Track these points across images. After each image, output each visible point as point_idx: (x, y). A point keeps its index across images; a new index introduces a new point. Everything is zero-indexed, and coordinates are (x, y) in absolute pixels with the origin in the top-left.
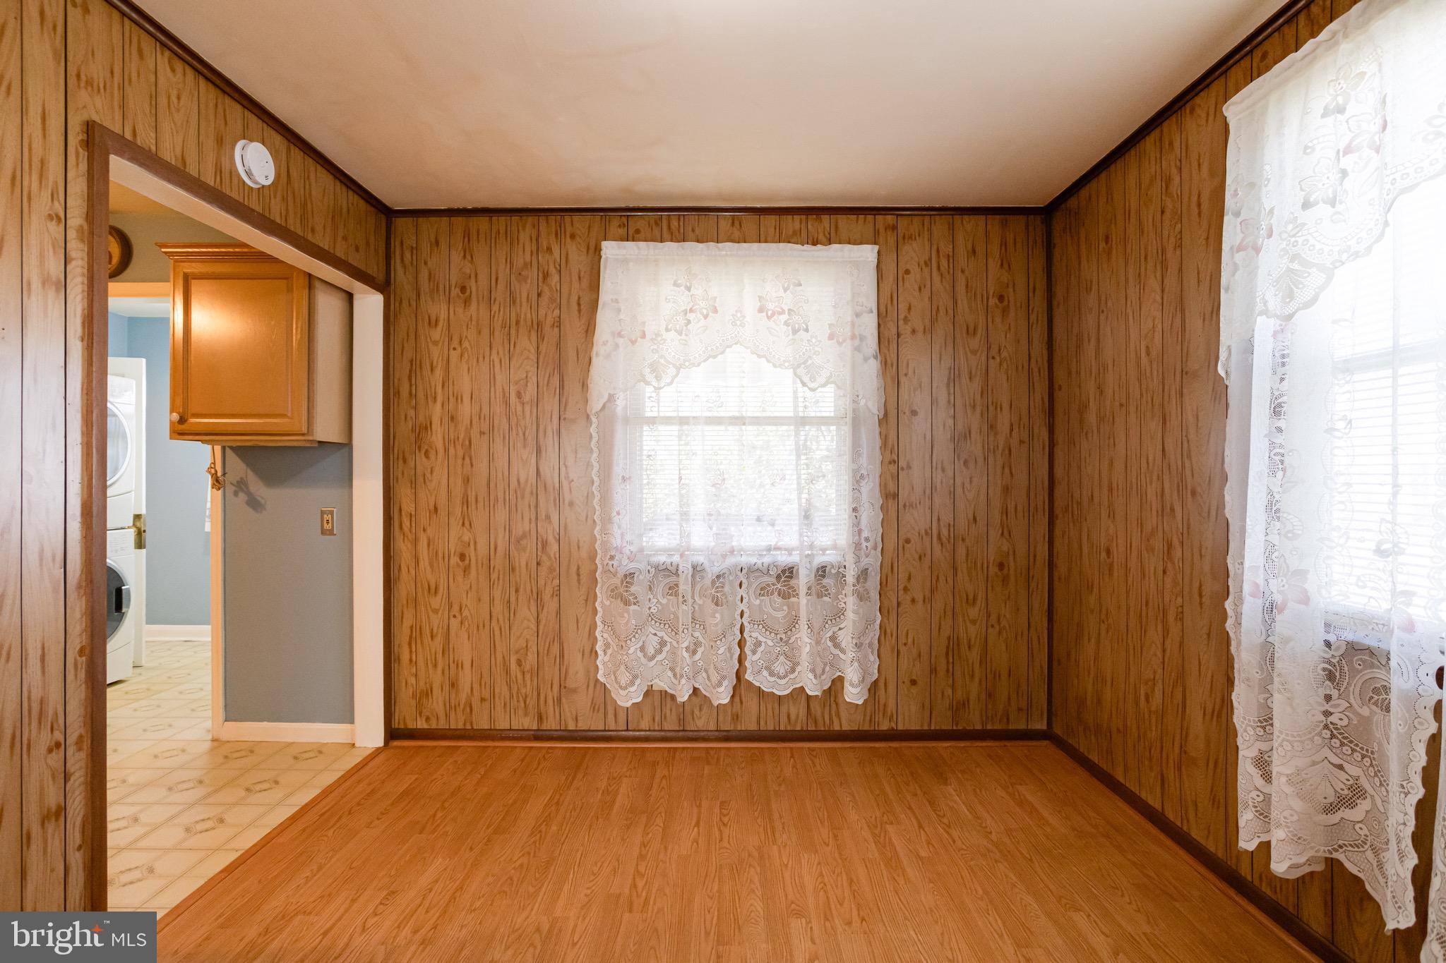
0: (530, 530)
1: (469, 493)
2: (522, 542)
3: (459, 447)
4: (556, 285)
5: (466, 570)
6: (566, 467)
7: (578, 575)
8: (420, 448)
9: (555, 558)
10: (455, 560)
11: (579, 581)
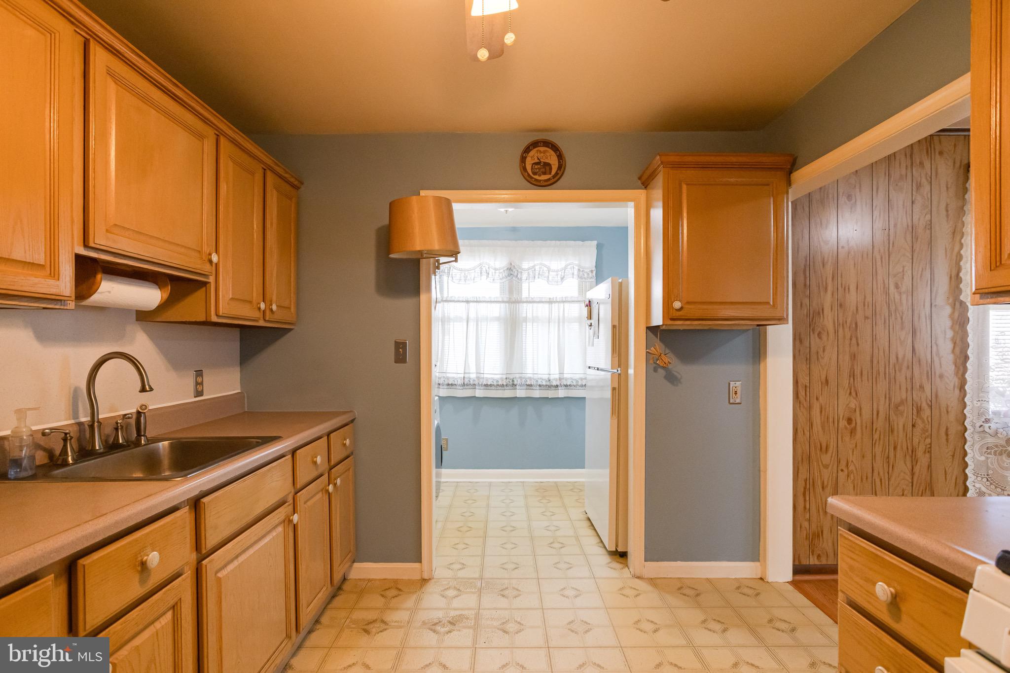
0: (907, 398)
1: (855, 368)
2: (900, 408)
3: (847, 330)
4: (927, 194)
5: (853, 432)
6: (937, 345)
7: (947, 435)
8: (813, 330)
9: (928, 421)
10: (843, 423)
11: (947, 440)
